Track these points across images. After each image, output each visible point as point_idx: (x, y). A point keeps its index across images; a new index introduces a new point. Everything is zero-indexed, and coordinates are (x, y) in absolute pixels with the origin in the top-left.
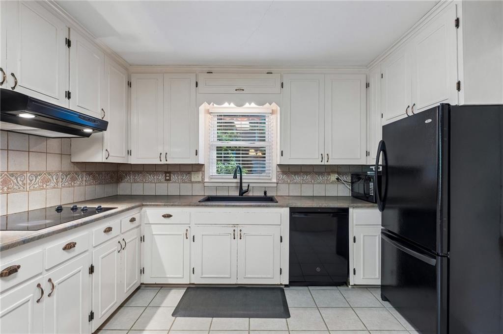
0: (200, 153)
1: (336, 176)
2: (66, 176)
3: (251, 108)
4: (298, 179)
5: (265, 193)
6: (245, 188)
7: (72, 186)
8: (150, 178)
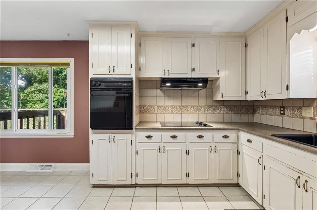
2: (210, 108)
7: (214, 113)
8: (271, 111)
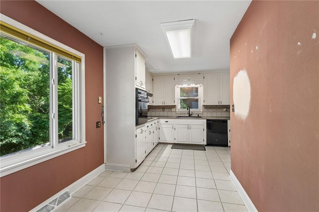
0: (175, 102)
1: (226, 109)
3: (193, 85)
4: (210, 110)
5: (198, 115)
6: (191, 114)
8: (157, 110)
